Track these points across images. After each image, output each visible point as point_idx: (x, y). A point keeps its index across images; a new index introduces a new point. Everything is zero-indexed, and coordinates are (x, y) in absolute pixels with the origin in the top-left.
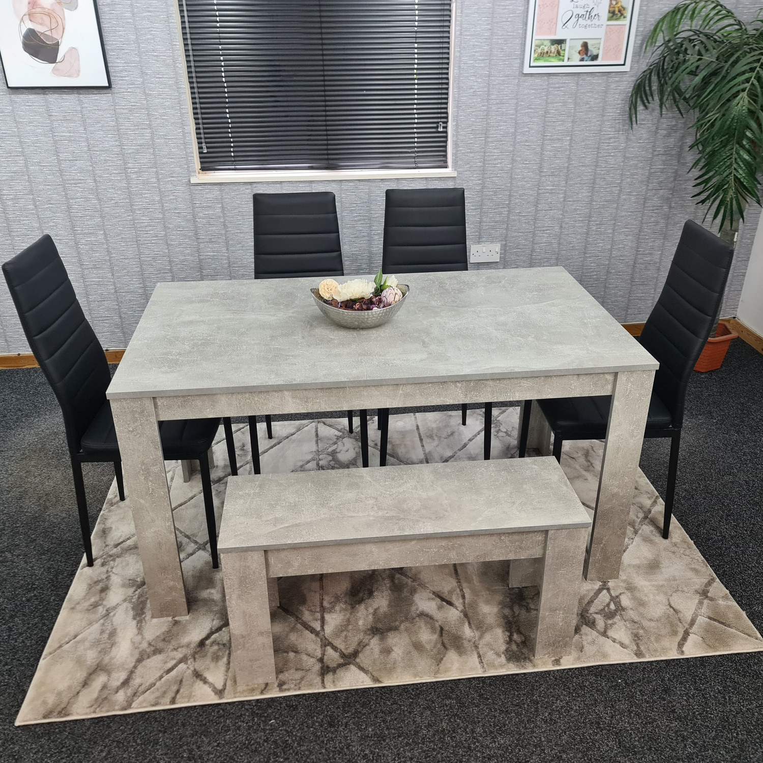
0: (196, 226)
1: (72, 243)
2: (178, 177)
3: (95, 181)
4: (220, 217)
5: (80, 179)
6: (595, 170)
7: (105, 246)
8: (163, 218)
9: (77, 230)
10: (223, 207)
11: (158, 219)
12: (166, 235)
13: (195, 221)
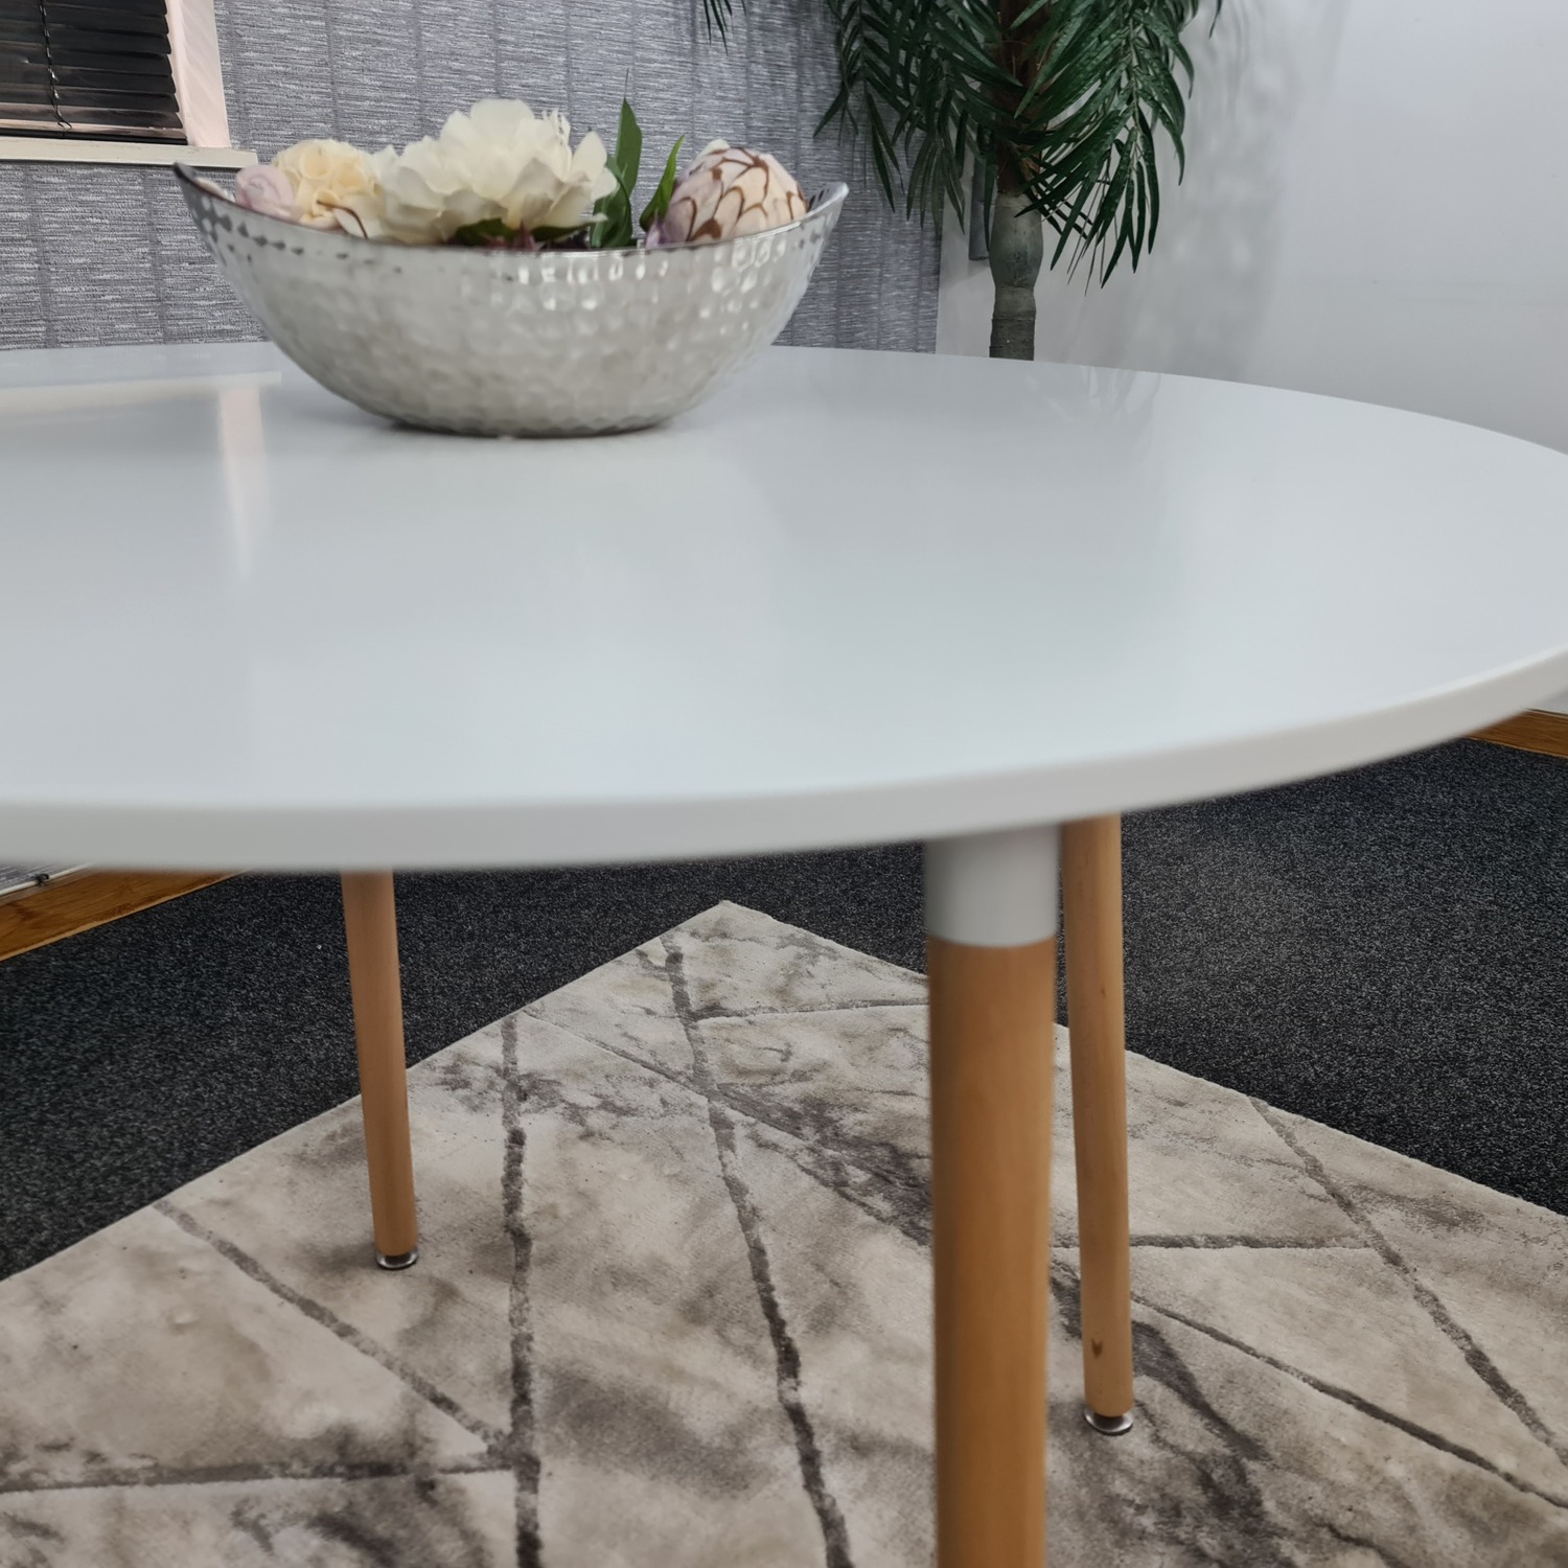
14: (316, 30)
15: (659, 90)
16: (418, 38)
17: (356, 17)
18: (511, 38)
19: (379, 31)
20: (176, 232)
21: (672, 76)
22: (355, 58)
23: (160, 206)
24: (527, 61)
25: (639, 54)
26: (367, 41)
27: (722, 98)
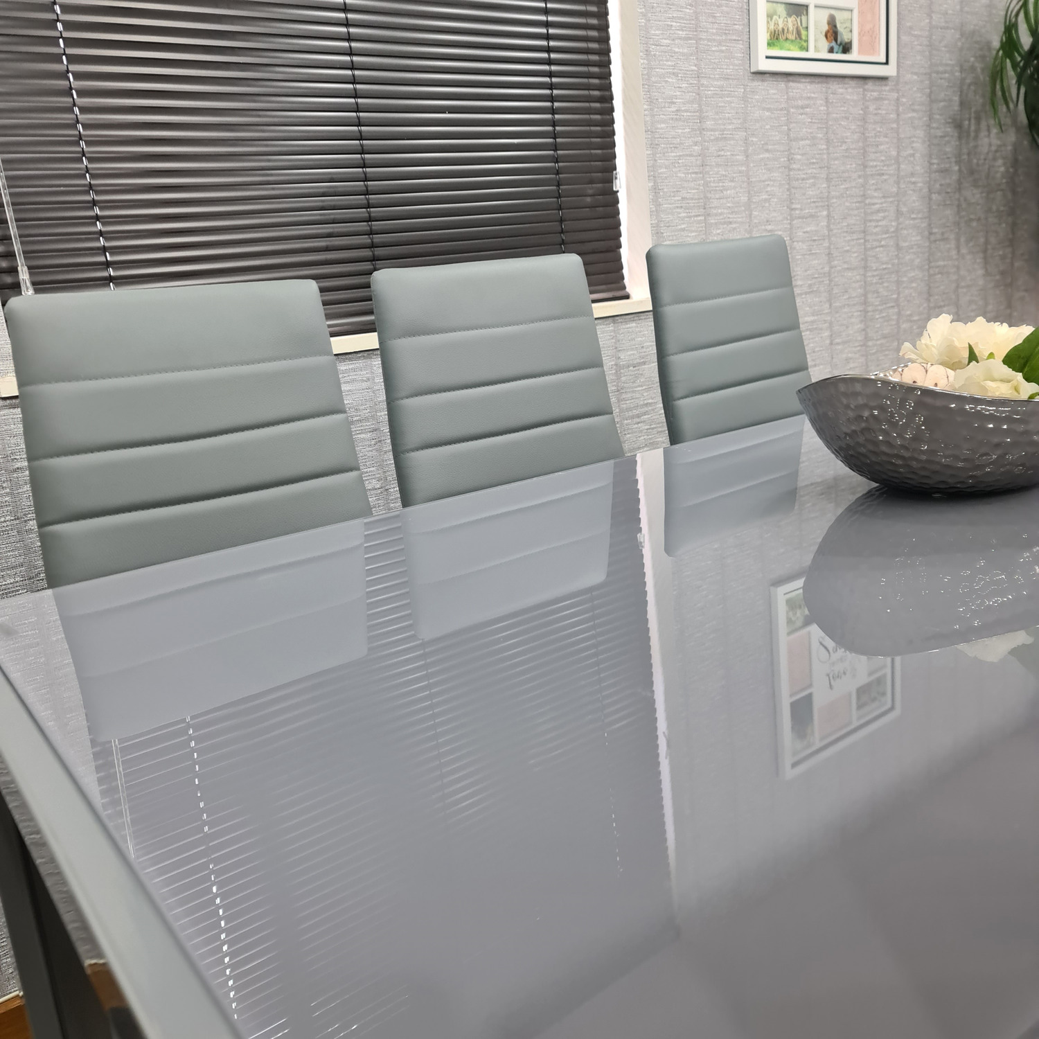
6: (864, 275)
14: (699, 222)
15: (878, 221)
16: (750, 215)
17: (720, 211)
18: (799, 206)
19: (731, 216)
20: (627, 350)
21: (885, 211)
22: (719, 234)
23: (621, 337)
24: (806, 218)
25: (867, 201)
26: (725, 223)
27: (914, 219)
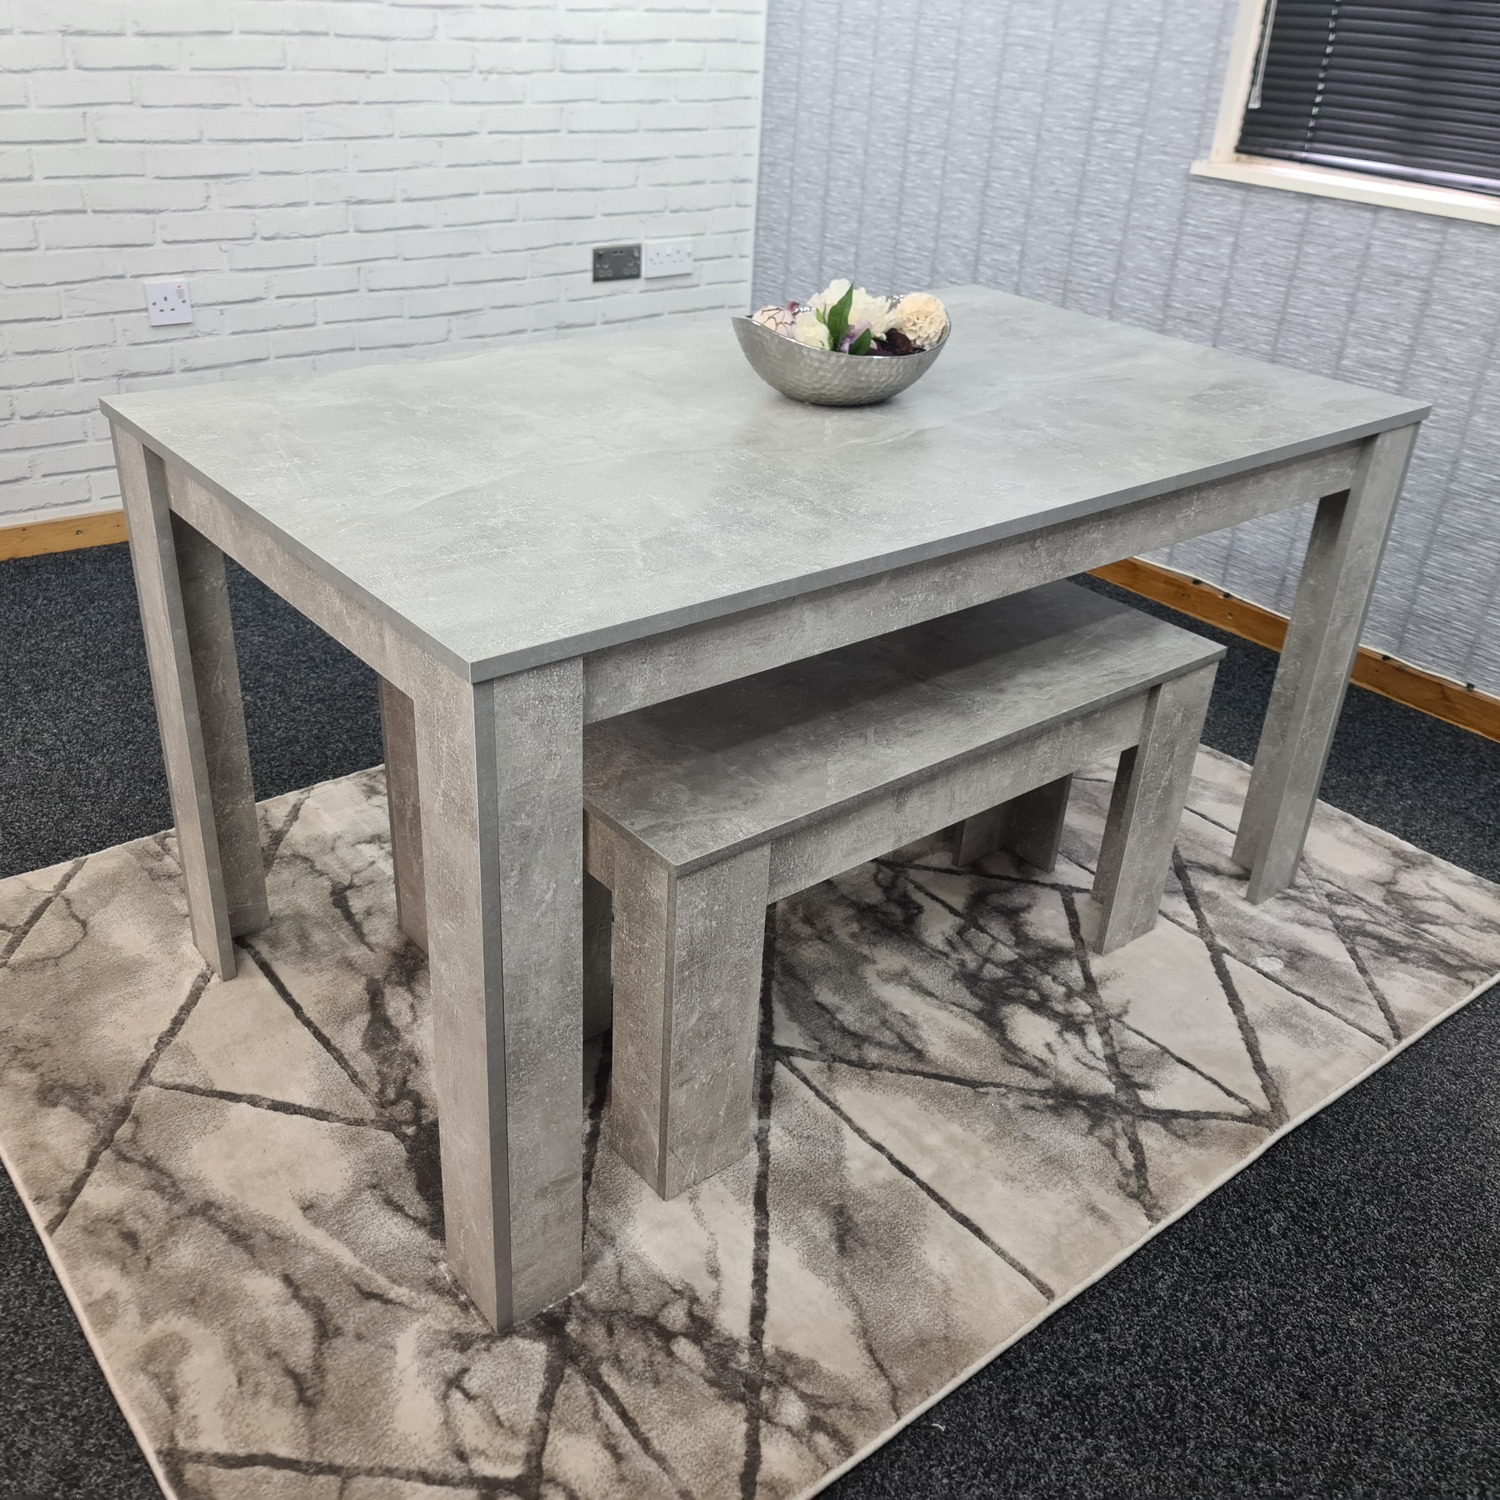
0: (1172, 277)
1: (970, 258)
2: (1174, 155)
3: (1038, 136)
4: (1221, 267)
5: (1018, 131)
7: (1015, 279)
8: (1121, 243)
9: (984, 234)
10: (1235, 246)
11: (1111, 242)
12: (1115, 282)
13: (1174, 265)
